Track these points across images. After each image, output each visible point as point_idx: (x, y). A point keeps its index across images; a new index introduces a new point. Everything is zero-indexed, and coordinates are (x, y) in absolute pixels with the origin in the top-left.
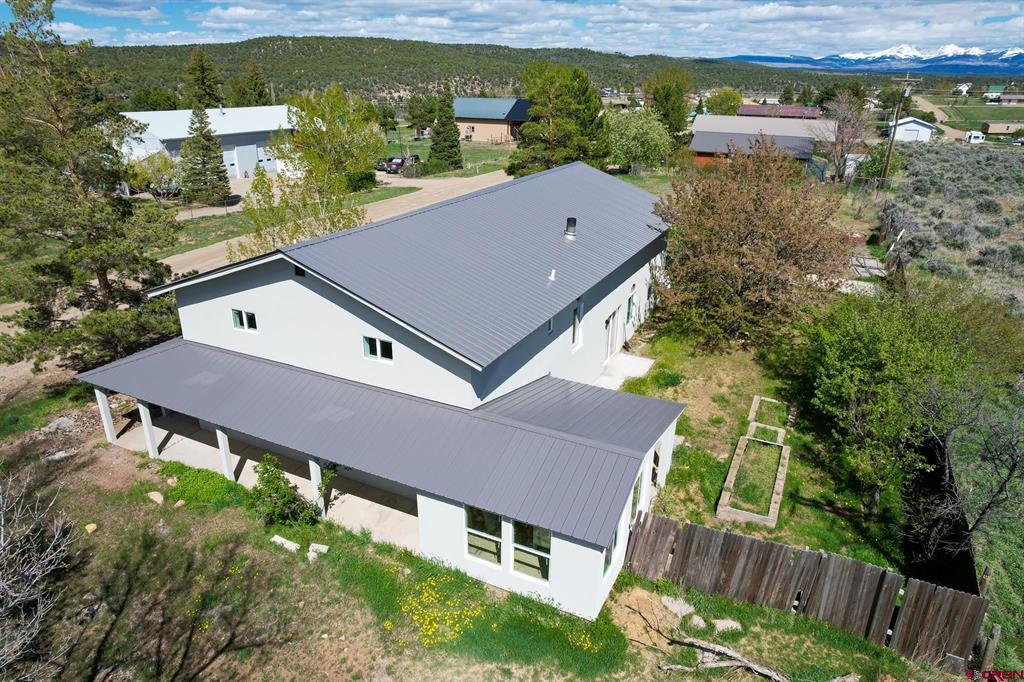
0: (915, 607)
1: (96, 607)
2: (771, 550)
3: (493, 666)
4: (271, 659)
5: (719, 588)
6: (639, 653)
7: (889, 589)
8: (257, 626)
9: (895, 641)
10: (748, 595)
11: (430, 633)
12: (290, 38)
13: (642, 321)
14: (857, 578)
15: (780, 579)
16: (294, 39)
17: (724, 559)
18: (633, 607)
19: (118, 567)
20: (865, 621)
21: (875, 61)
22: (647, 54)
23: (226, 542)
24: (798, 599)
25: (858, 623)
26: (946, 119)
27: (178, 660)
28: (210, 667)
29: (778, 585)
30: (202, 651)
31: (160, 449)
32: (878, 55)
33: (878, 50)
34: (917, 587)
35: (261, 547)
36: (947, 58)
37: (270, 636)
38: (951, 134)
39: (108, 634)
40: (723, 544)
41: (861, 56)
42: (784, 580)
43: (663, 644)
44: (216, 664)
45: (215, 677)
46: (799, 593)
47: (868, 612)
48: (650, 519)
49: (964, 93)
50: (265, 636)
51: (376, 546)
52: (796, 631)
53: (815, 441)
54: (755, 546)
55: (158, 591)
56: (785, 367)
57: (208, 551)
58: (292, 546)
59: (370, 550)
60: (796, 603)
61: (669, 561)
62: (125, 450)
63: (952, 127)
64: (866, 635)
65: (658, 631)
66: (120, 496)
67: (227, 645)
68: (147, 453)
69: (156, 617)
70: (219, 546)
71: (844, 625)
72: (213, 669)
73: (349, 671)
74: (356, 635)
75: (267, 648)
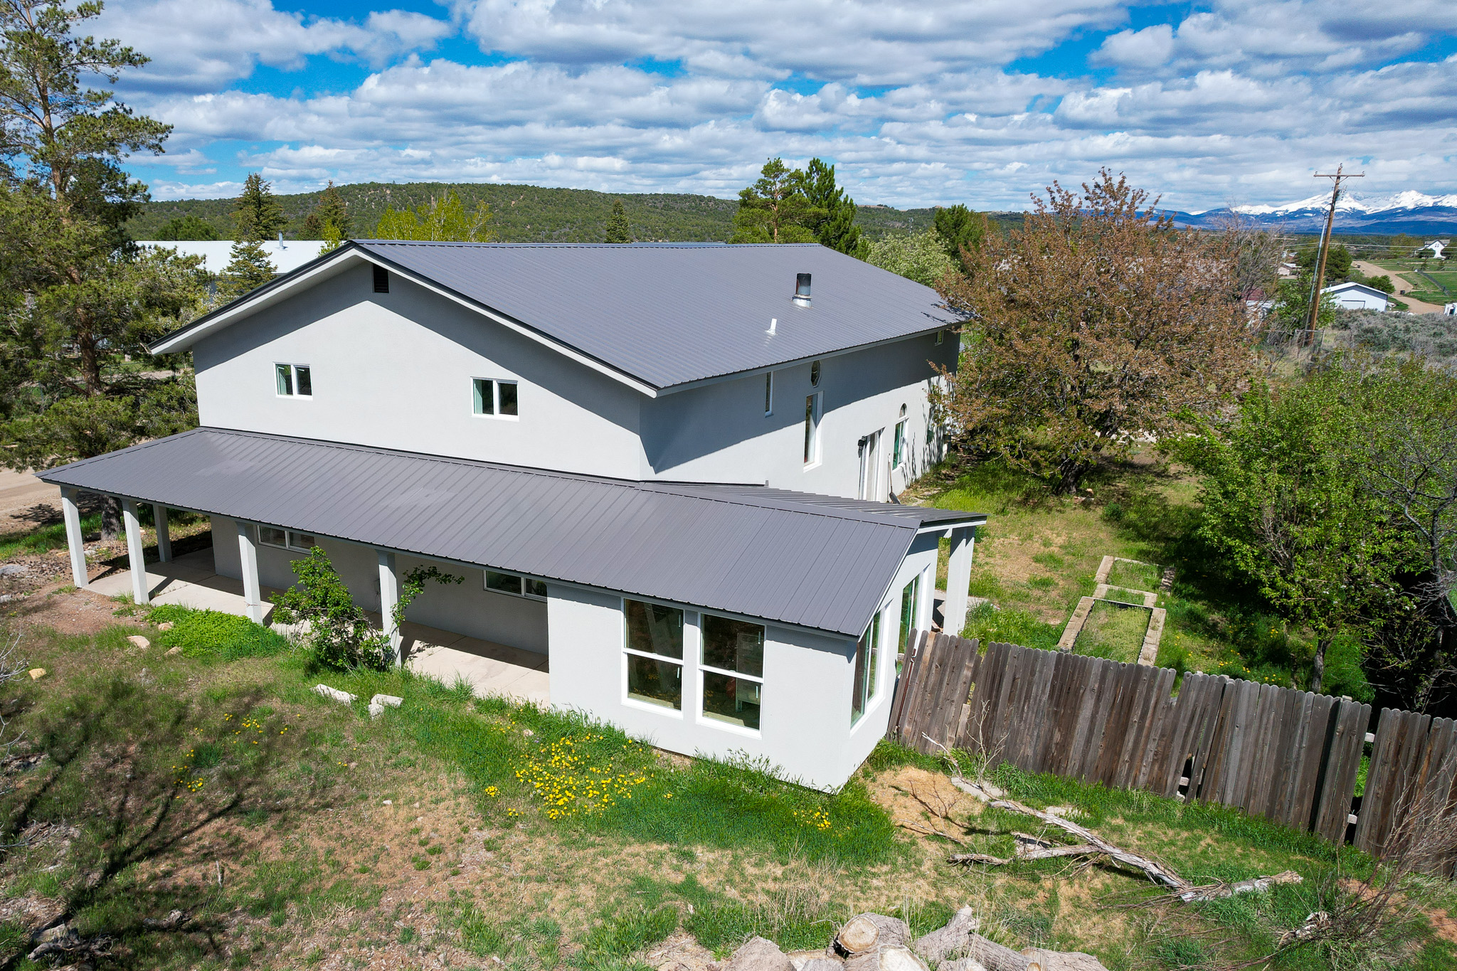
0: (1396, 763)
1: (32, 760)
2: (1137, 680)
3: (664, 847)
4: (297, 827)
5: (1049, 762)
6: (913, 843)
7: (1349, 732)
8: (279, 788)
9: (1362, 836)
10: (1100, 771)
11: (560, 803)
12: (388, 186)
13: (919, 475)
14: (1288, 723)
15: (1155, 735)
16: (393, 187)
17: (1057, 705)
18: (903, 788)
19: (72, 715)
20: (1307, 803)
21: (1290, 216)
22: (927, 207)
23: (241, 694)
24: (1187, 773)
25: (1294, 810)
26: (1410, 289)
27: (150, 823)
28: (200, 831)
29: (1152, 746)
30: (188, 812)
31: (152, 595)
32: (1293, 207)
33: (1292, 200)
34: (1398, 723)
35: (296, 701)
36: (1405, 212)
37: (297, 800)
38: (1417, 308)
39: (46, 787)
40: (1055, 677)
41: (1267, 209)
42: (1162, 735)
43: (955, 833)
44: (209, 828)
45: (207, 843)
46: (1189, 762)
47: (1311, 787)
48: (930, 643)
49: (1438, 255)
50: (289, 800)
51: (478, 702)
52: (1187, 826)
53: (1209, 611)
54: (1110, 676)
55: (129, 743)
56: (1155, 527)
57: (210, 703)
58: (344, 696)
59: (470, 708)
60: (1184, 781)
61: (964, 719)
62: (100, 596)
63: (1421, 299)
64: (1312, 826)
65: (946, 817)
66: (84, 641)
67: (229, 808)
68: (132, 597)
69: (123, 771)
70: (228, 698)
71: (1270, 813)
72: (204, 833)
73: (422, 844)
74: (437, 802)
75: (293, 814)
